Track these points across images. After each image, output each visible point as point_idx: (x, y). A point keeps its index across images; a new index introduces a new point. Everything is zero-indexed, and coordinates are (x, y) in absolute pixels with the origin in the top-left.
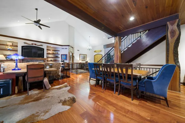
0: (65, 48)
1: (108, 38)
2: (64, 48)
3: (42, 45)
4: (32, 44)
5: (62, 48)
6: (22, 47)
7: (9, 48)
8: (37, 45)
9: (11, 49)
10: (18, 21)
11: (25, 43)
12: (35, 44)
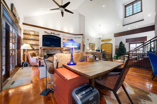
0: (79, 38)
1: (123, 26)
2: (77, 38)
3: (59, 34)
4: (51, 33)
5: (75, 38)
6: (43, 36)
7: (32, 37)
8: (55, 34)
9: (33, 38)
10: (41, 9)
11: (45, 32)
12: (54, 33)
